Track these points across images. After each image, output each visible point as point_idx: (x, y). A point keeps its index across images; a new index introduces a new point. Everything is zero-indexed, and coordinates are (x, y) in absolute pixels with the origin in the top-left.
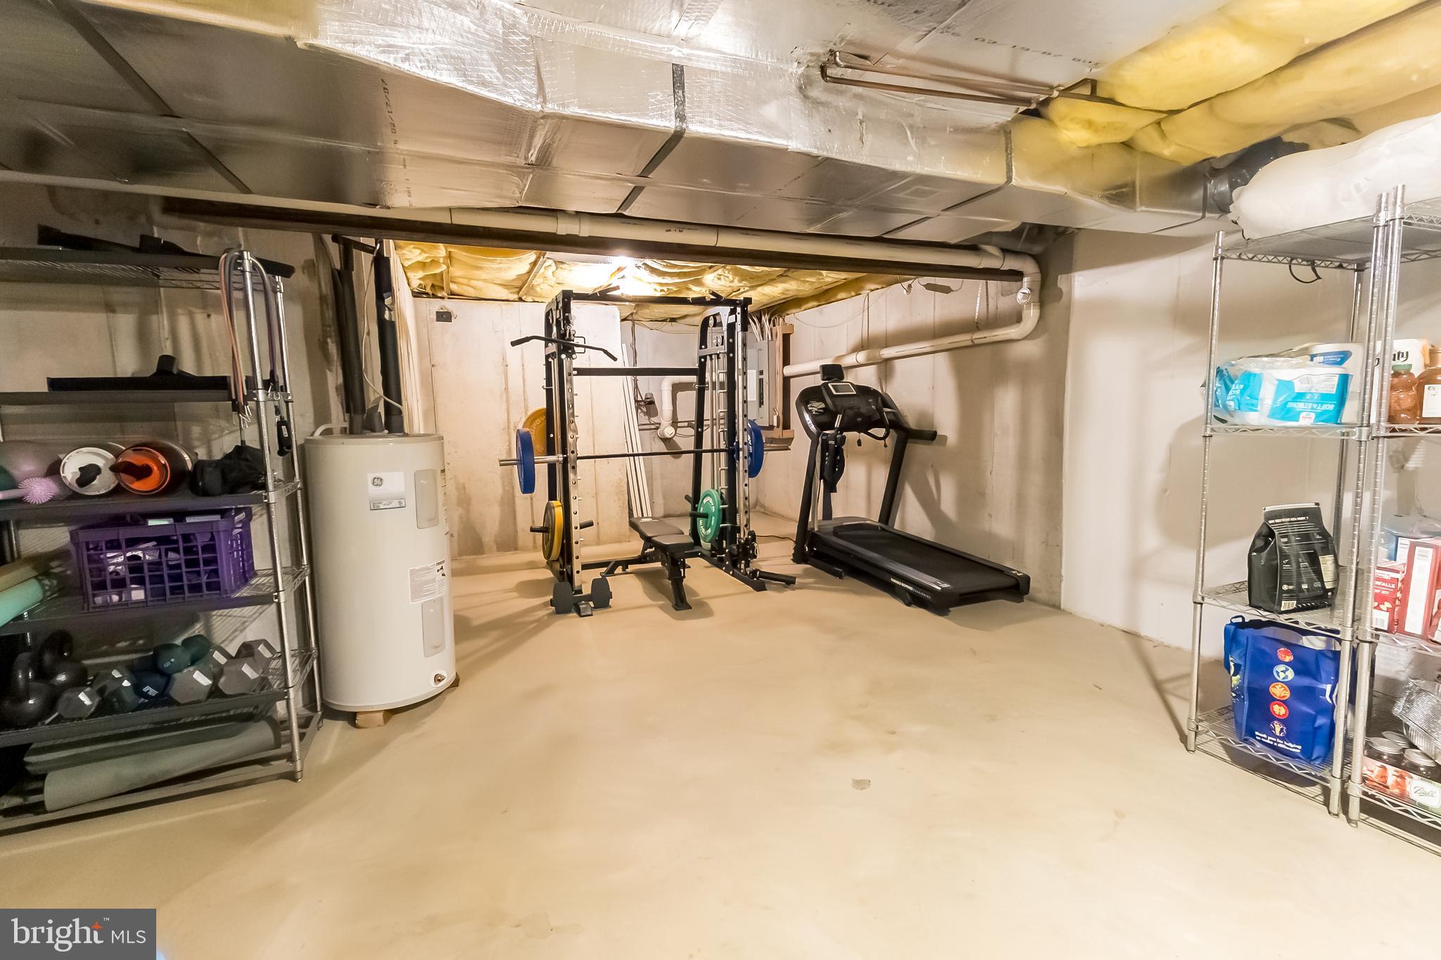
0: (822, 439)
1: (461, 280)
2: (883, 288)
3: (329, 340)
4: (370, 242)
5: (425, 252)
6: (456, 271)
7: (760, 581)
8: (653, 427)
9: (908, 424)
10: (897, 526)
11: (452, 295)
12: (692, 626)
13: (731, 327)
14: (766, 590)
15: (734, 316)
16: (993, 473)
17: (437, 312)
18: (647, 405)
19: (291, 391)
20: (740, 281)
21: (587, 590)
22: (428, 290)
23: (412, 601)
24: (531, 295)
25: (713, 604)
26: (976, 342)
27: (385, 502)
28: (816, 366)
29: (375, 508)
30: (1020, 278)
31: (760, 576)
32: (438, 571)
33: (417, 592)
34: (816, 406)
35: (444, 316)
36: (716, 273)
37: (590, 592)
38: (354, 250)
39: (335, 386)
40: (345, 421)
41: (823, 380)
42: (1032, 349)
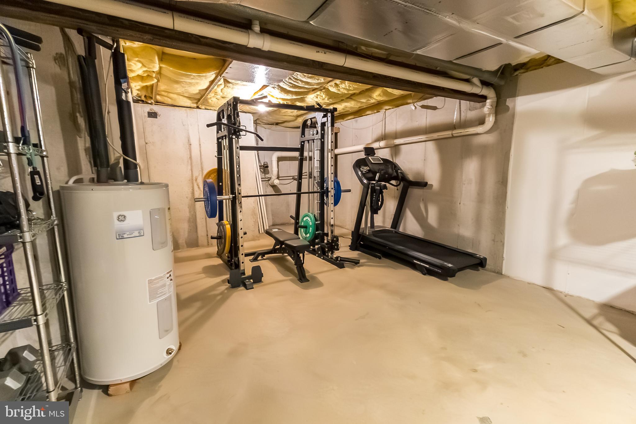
0: (371, 186)
1: (163, 93)
2: (393, 108)
3: (78, 115)
4: (109, 41)
5: (145, 66)
6: (162, 87)
7: (340, 263)
8: (267, 179)
9: (409, 178)
10: (401, 230)
11: (157, 102)
12: (313, 292)
13: (323, 124)
14: (345, 267)
15: (326, 118)
16: (461, 203)
17: (148, 112)
18: (265, 168)
19: (45, 148)
20: (328, 99)
21: (248, 273)
22: (143, 98)
23: (150, 302)
24: (205, 105)
25: (320, 277)
26: (455, 135)
27: (128, 233)
28: (361, 147)
29: (121, 237)
30: (484, 100)
31: (340, 260)
32: (168, 278)
33: (153, 295)
34: (365, 169)
35: (153, 115)
36: (316, 94)
37: (250, 274)
38: (96, 44)
39: (83, 148)
40: (93, 173)
41: (365, 155)
42: (489, 139)
